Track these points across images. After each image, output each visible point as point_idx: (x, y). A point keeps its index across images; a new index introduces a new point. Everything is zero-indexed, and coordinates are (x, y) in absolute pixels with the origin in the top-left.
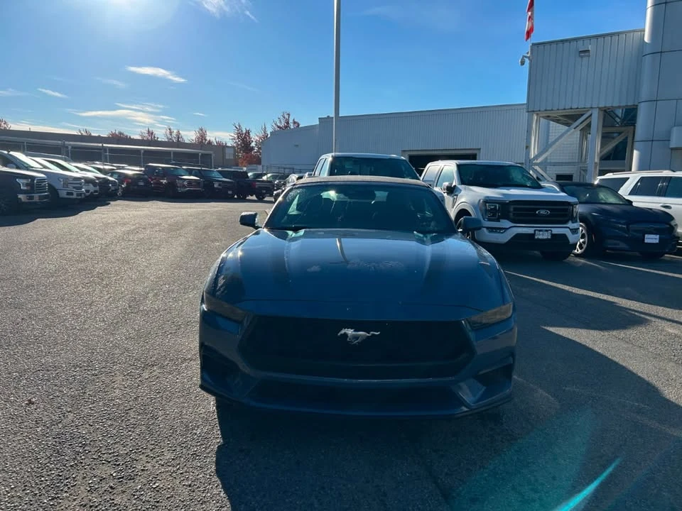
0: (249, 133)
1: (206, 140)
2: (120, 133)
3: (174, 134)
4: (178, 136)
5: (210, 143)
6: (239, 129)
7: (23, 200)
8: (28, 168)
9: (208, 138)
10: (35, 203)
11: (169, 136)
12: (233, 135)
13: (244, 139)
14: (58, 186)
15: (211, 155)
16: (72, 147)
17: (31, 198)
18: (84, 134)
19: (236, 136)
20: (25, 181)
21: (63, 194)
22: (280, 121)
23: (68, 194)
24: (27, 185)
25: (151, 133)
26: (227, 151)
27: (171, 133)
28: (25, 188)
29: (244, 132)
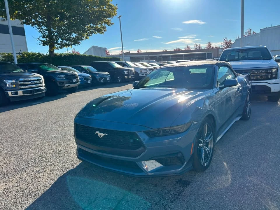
0: (230, 41)
1: (211, 47)
2: (178, 49)
3: (198, 47)
4: (200, 47)
5: (213, 48)
6: (226, 40)
7: (126, 78)
8: (130, 67)
9: (212, 46)
10: (130, 79)
11: (196, 47)
12: (223, 43)
13: (228, 44)
14: (139, 72)
15: (212, 53)
16: (159, 57)
17: (129, 77)
18: (165, 51)
19: (224, 43)
20: (127, 71)
21: (140, 75)
22: (246, 33)
23: (142, 75)
24: (127, 72)
25: (189, 47)
26: (220, 50)
27: (196, 46)
28: (127, 74)
29: (228, 41)
